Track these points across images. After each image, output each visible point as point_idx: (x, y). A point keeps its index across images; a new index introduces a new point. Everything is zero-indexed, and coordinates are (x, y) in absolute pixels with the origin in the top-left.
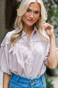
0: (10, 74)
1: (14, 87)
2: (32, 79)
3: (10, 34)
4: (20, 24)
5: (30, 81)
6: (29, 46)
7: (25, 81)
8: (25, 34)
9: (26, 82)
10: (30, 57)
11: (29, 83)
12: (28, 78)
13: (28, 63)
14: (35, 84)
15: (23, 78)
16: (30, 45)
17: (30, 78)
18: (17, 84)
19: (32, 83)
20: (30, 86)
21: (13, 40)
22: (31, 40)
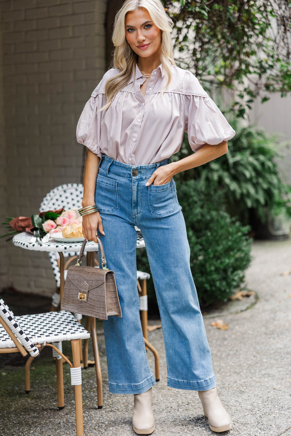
0: (100, 156)
1: (102, 182)
2: (134, 167)
3: (111, 74)
4: (121, 61)
5: (130, 171)
6: (141, 101)
7: (122, 171)
8: (141, 75)
9: (124, 173)
10: (137, 123)
11: (129, 176)
12: (128, 164)
13: (131, 133)
14: (142, 179)
15: (119, 163)
16: (144, 100)
17: (131, 166)
18: (109, 175)
19: (134, 175)
20: (131, 181)
21: (112, 89)
22: (150, 89)
